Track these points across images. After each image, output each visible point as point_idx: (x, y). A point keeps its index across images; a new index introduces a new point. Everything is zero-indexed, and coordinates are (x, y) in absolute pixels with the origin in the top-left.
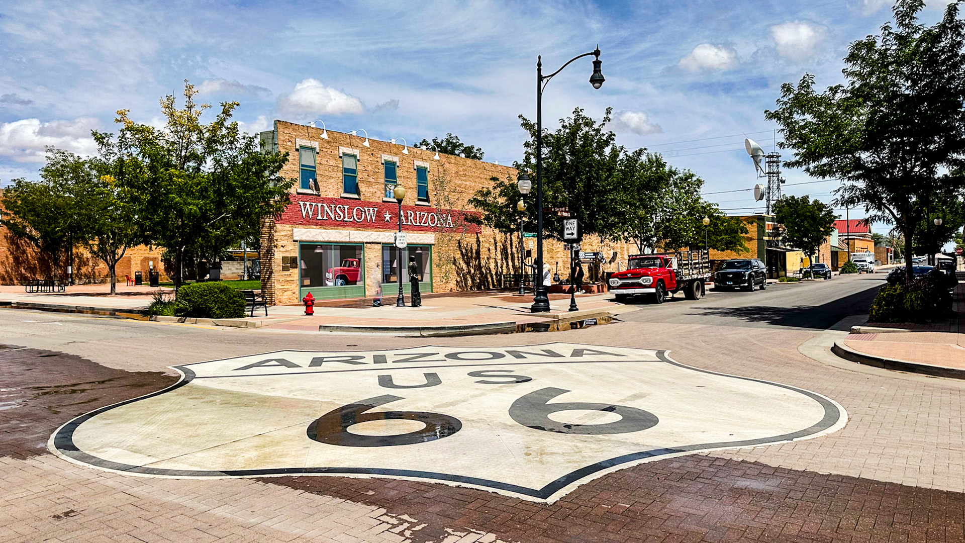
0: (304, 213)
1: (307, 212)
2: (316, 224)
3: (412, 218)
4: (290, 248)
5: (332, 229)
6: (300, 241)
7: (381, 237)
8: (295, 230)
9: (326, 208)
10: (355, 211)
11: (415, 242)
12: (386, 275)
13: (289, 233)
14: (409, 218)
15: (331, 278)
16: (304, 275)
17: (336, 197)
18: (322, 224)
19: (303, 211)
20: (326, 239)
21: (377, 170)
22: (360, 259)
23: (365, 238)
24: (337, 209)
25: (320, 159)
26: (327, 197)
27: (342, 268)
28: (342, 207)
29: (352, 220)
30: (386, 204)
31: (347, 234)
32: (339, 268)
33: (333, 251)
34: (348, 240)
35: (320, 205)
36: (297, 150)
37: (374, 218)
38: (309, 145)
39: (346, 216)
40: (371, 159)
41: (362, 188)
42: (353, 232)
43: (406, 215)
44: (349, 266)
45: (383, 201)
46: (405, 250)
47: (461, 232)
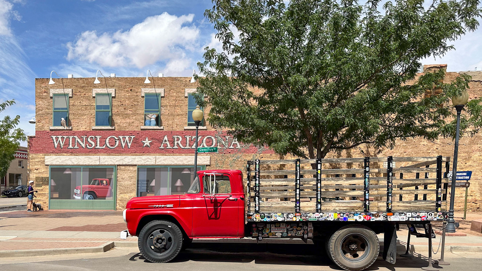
0: (56, 145)
1: (59, 144)
2: (67, 152)
3: (179, 142)
4: (43, 170)
5: (82, 155)
6: (51, 165)
7: (137, 160)
8: (46, 157)
9: (77, 139)
10: (107, 140)
11: (181, 163)
12: (141, 193)
13: (42, 159)
14: (176, 142)
15: (79, 193)
16: (53, 190)
17: (88, 129)
18: (73, 152)
19: (55, 143)
20: (75, 163)
21: (136, 103)
22: (110, 179)
23: (117, 161)
24: (89, 140)
25: (73, 101)
26: (79, 130)
27: (90, 186)
28: (94, 137)
29: (104, 147)
30: (145, 132)
31: (97, 159)
32: (88, 186)
33: (82, 173)
34: (98, 163)
35: (71, 137)
36: (51, 98)
37: (129, 145)
38: (62, 92)
39: (98, 145)
40: (129, 94)
41: (118, 120)
42: (104, 157)
43: (171, 140)
44: (98, 184)
45: (142, 129)
46: (168, 171)
47: (253, 153)
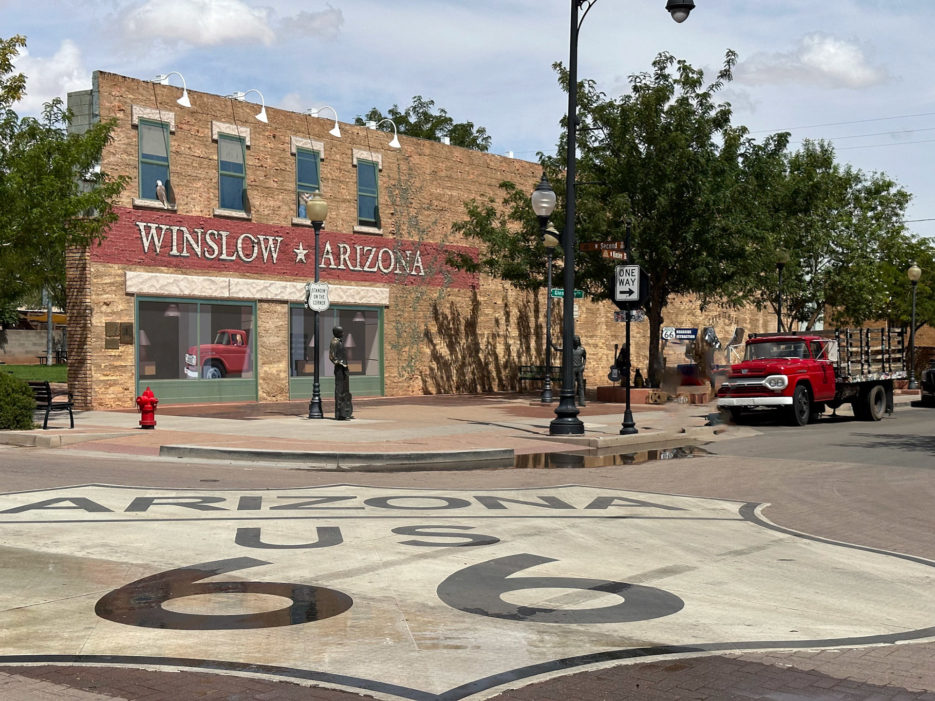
0: (146, 244)
1: (152, 242)
2: (168, 265)
3: (346, 257)
4: (121, 307)
5: (197, 274)
6: (140, 295)
7: (288, 290)
8: (129, 274)
9: (187, 235)
10: (240, 241)
11: (351, 301)
12: (296, 361)
13: (118, 279)
14: (342, 257)
15: (194, 362)
16: (144, 357)
17: (206, 214)
18: (180, 265)
19: (144, 239)
20: (187, 292)
21: (282, 166)
22: (248, 331)
23: (258, 291)
24: (208, 237)
25: (176, 144)
26: (191, 214)
27: (215, 346)
28: (216, 233)
29: (234, 258)
30: (299, 230)
31: (224, 284)
32: (210, 346)
33: (198, 315)
34: (226, 295)
35: (175, 229)
36: (135, 127)
37: (275, 256)
38: (157, 117)
39: (224, 252)
40: (272, 145)
41: (256, 199)
42: (236, 280)
43: (335, 251)
44: (228, 343)
45: (293, 225)
46: (333, 316)
47: (439, 285)
